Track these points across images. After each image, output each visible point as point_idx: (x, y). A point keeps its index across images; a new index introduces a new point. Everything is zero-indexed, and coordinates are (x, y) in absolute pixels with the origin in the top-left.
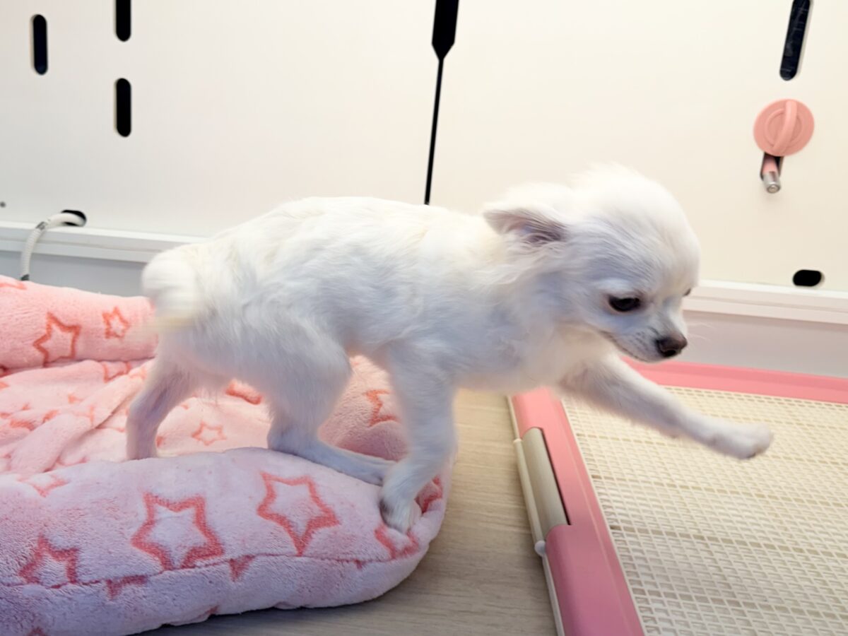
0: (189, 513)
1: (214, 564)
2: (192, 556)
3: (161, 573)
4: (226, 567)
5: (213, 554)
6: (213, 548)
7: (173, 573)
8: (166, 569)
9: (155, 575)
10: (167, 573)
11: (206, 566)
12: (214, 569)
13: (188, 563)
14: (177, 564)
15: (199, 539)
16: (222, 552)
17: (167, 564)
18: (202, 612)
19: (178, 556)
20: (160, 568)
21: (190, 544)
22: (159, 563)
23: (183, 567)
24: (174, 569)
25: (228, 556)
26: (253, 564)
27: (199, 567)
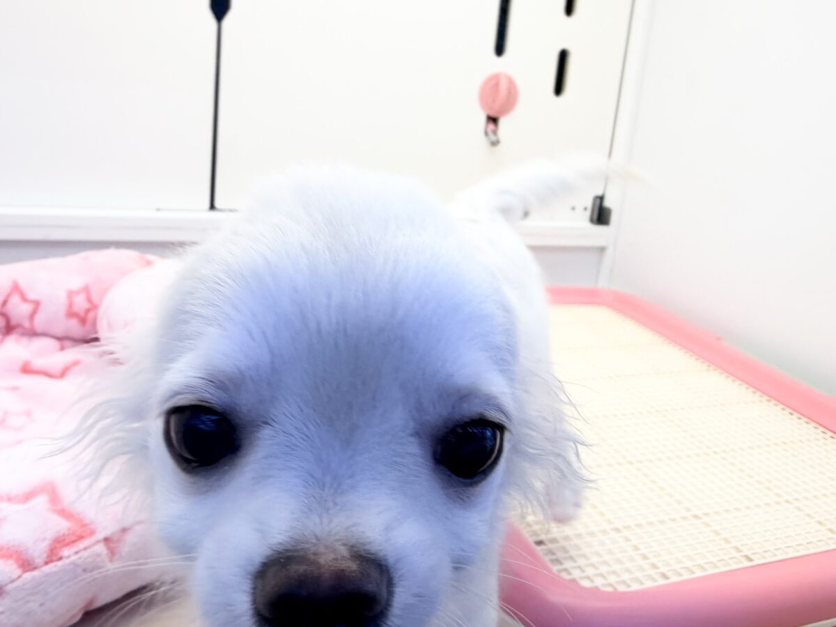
0: (41, 501)
1: (85, 549)
2: (55, 548)
3: (19, 577)
4: (101, 548)
5: (81, 538)
6: (81, 531)
7: (35, 573)
8: (25, 571)
9: (12, 581)
10: (28, 576)
11: (76, 553)
12: (85, 554)
13: (53, 555)
14: (39, 561)
15: (61, 525)
16: (92, 533)
17: (27, 565)
18: (75, 611)
19: (38, 551)
20: (17, 572)
21: (50, 534)
22: (15, 566)
23: (46, 563)
24: (35, 568)
25: (101, 535)
26: (130, 538)
27: (68, 557)
